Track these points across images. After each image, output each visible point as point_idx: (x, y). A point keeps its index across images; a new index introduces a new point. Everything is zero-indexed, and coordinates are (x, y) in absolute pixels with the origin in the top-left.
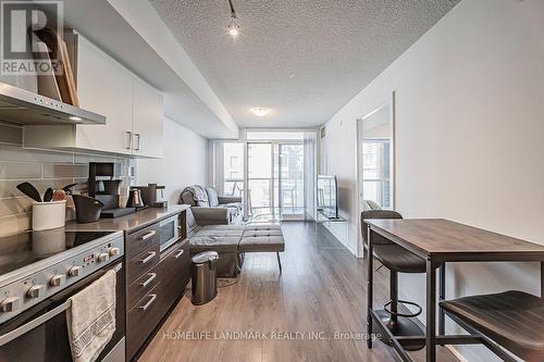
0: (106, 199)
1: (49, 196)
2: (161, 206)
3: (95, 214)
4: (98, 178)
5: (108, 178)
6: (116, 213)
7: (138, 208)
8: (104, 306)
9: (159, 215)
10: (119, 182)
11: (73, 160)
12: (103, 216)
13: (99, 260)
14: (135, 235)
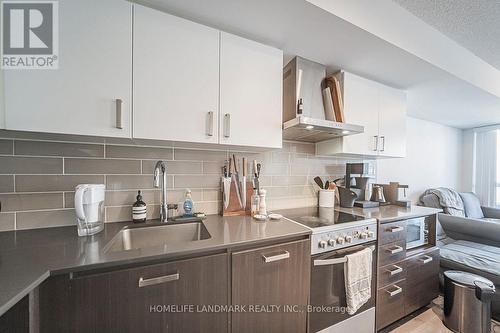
0: (358, 192)
1: (327, 185)
2: (403, 205)
3: (351, 202)
4: (352, 175)
5: (359, 176)
6: (365, 204)
7: (381, 204)
8: (364, 273)
9: (401, 214)
10: (367, 178)
11: (336, 162)
12: (356, 205)
13: (360, 237)
14: (386, 226)
